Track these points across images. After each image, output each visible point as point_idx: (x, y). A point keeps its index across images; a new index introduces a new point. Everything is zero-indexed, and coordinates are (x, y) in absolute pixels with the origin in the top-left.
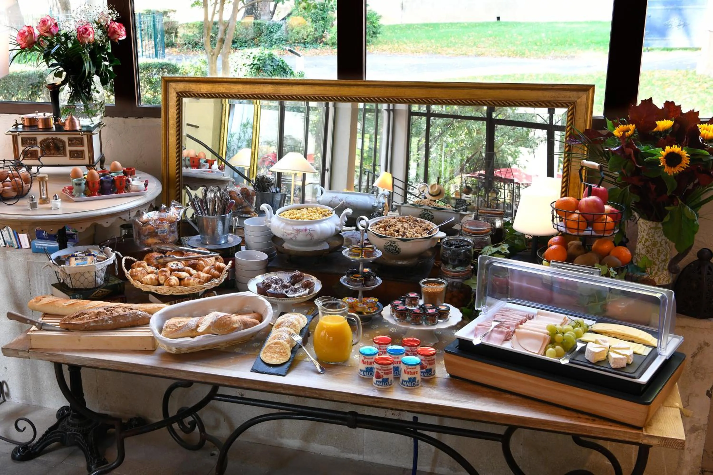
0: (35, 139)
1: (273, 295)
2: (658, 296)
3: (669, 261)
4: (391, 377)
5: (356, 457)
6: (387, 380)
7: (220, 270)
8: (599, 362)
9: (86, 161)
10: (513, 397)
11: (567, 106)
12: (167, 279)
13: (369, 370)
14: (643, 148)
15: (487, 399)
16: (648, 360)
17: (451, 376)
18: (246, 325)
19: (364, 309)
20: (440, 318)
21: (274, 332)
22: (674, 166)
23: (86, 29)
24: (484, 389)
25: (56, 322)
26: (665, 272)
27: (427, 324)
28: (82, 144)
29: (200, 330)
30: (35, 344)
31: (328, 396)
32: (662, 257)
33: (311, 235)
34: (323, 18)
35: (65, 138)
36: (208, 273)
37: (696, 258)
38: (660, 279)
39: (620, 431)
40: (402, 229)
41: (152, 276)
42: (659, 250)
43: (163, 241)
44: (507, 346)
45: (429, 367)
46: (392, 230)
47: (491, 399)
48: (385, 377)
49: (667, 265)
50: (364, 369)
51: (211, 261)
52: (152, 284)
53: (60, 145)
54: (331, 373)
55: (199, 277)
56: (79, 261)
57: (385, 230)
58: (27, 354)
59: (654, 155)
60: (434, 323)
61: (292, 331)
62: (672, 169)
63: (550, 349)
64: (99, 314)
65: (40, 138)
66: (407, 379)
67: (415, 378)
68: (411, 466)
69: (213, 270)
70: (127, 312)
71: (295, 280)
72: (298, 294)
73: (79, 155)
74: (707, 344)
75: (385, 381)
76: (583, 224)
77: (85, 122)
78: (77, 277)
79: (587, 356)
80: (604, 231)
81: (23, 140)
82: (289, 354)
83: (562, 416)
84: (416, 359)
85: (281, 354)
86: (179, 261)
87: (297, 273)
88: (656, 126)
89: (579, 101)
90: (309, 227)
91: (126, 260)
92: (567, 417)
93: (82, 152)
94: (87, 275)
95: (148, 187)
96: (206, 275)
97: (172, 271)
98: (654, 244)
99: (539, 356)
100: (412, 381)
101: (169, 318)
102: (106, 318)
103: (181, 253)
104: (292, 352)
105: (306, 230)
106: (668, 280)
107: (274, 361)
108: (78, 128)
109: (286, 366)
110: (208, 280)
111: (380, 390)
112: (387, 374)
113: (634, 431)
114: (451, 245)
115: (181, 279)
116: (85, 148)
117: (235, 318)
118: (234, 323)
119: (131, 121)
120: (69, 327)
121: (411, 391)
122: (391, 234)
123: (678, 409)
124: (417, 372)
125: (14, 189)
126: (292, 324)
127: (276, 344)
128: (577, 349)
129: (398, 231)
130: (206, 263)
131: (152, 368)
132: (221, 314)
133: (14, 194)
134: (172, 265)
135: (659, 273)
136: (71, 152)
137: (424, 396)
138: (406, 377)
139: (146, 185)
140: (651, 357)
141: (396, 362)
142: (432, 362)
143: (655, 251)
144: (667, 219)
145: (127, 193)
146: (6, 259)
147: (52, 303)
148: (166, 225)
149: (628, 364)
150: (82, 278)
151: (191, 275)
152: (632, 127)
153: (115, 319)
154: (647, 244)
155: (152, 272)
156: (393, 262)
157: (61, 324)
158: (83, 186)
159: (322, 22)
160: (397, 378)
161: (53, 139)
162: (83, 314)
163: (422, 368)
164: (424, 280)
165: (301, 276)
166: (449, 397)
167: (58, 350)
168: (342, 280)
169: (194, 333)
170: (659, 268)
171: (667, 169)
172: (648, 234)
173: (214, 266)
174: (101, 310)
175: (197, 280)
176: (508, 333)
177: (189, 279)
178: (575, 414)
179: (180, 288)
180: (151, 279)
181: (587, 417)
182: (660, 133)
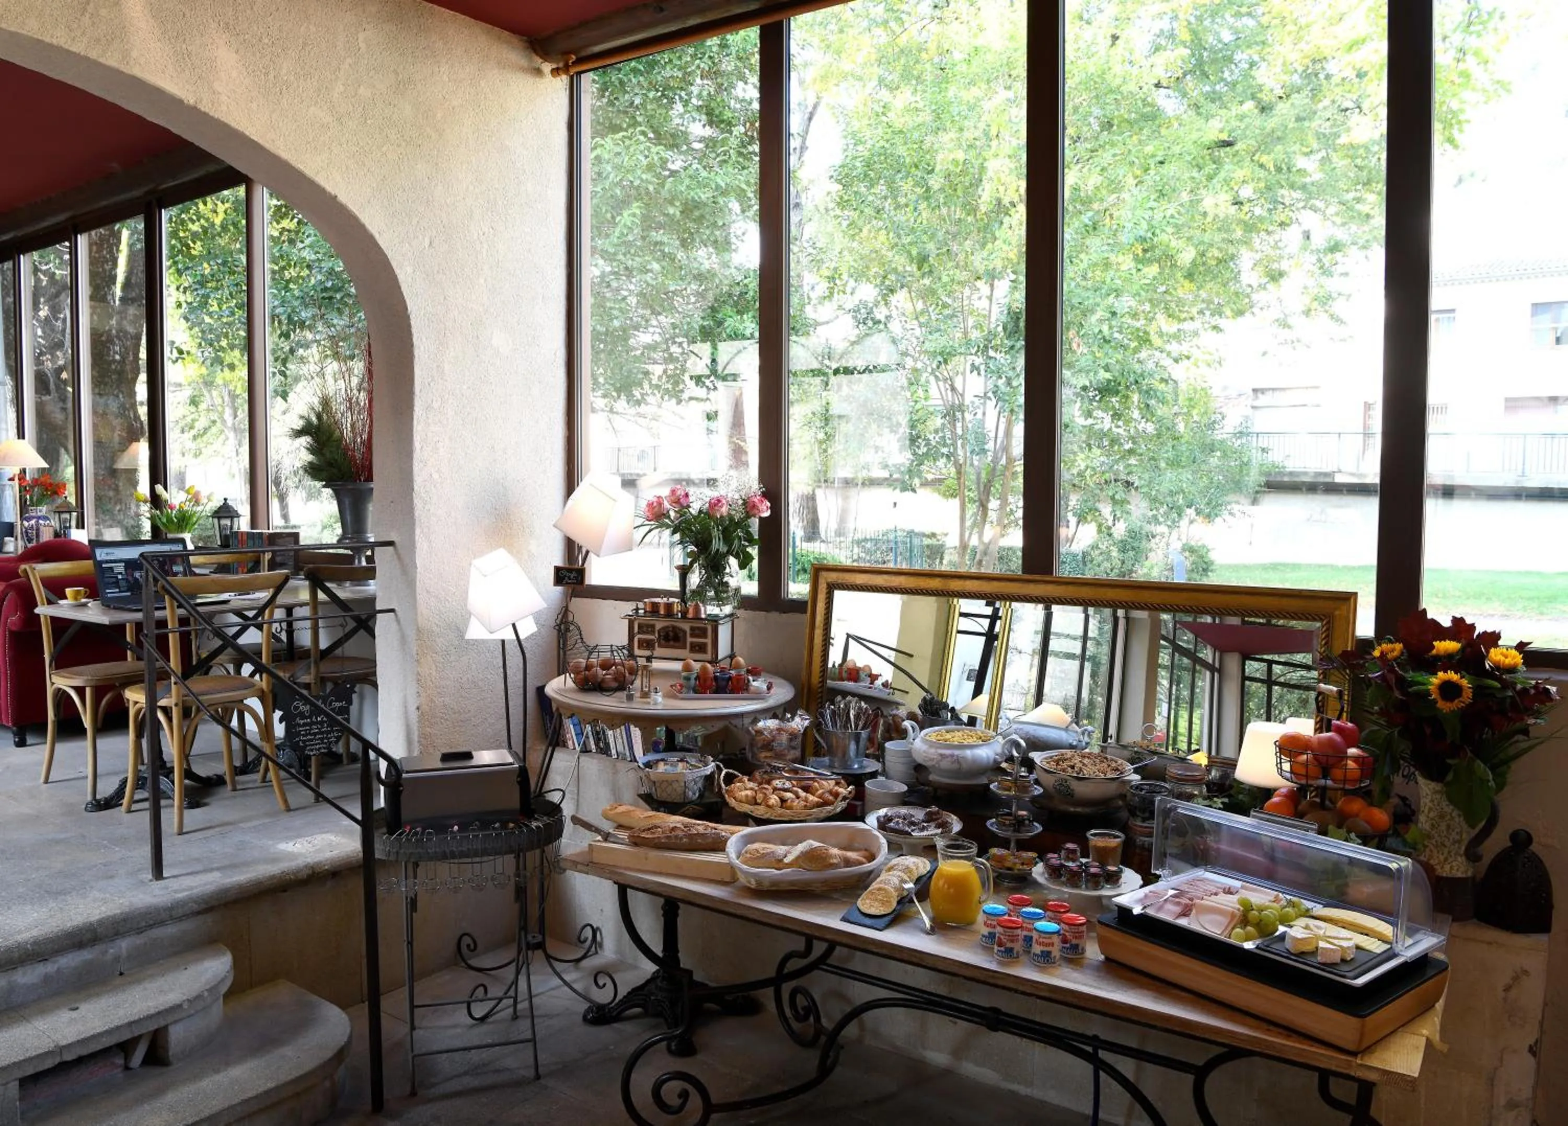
0: (653, 626)
1: (893, 830)
2: (1394, 866)
3: (1465, 842)
4: (1018, 947)
5: (1022, 1090)
6: (1011, 950)
7: (836, 795)
8: (1303, 953)
9: (708, 656)
10: (1183, 994)
11: (1321, 620)
12: (766, 797)
13: (992, 936)
14: (1410, 675)
15: (1146, 992)
16: (1378, 959)
17: (1107, 958)
18: (848, 863)
19: (1015, 864)
20: (1107, 882)
21: (883, 876)
22: (1452, 700)
23: (719, 501)
24: (1145, 980)
25: (623, 835)
26: (1459, 859)
27: (1087, 888)
28: (705, 636)
29: (786, 861)
30: (597, 858)
31: (930, 963)
32: (1454, 836)
33: (959, 762)
34: (1133, 549)
35: (686, 627)
36: (820, 797)
37: (1509, 844)
38: (1451, 868)
39: (1322, 1055)
40: (1079, 765)
41: (749, 793)
42: (1448, 827)
43: (779, 756)
44: (1183, 922)
45: (1074, 942)
46: (1065, 765)
47: (1150, 993)
48: (1009, 945)
49: (1463, 848)
50: (986, 934)
51: (830, 784)
52: (748, 803)
53: (681, 635)
54: (944, 935)
55: (806, 800)
56: (668, 767)
57: (1058, 764)
58: (585, 869)
59: (1424, 684)
60: (1097, 886)
61: (906, 877)
62: (1449, 704)
63: (1238, 930)
64: (674, 829)
65: (659, 625)
66: (1038, 952)
67: (1049, 953)
68: (1089, 1111)
69: (827, 795)
70: (709, 831)
71: (930, 818)
72: (925, 833)
73: (701, 648)
74: (1526, 972)
75: (1009, 951)
76: (1314, 770)
77: (712, 610)
78: (664, 785)
79: (1288, 944)
80: (1345, 781)
81: (640, 626)
82: (894, 904)
83: (1244, 1024)
84: (1052, 926)
85: (883, 903)
86: (789, 779)
87: (934, 809)
88: (1433, 647)
89: (1337, 613)
90: (956, 752)
91: (727, 774)
92: (1251, 1027)
93: (705, 645)
94: (675, 785)
95: (772, 691)
96: (816, 799)
97: (775, 789)
98: (1442, 816)
99: (1222, 938)
100: (1046, 955)
101: (753, 842)
102: (681, 834)
103: (796, 771)
104: (899, 903)
105: (952, 756)
106: (1466, 872)
107: (873, 911)
108: (703, 616)
109: (887, 919)
110: (818, 805)
111: (1000, 963)
112: (1012, 941)
113: (1343, 1057)
114: (1142, 790)
115: (783, 801)
116: (709, 641)
117: (835, 851)
118: (831, 856)
119: (774, 615)
120: (638, 841)
121: (1042, 970)
122: (1064, 770)
123: (1424, 1039)
124: (1053, 945)
125: (615, 679)
126: (907, 868)
127: (879, 889)
128: (1277, 933)
129: (1073, 767)
130: (821, 787)
131: (722, 901)
132: (816, 844)
133: (615, 685)
134: (777, 783)
135: (1450, 860)
136: (692, 643)
137: (1057, 977)
138: (1037, 949)
139: (769, 688)
140: (1385, 955)
141: (1030, 930)
142: (1079, 935)
143: (1443, 827)
144: (1450, 777)
145: (746, 695)
146: (615, 772)
147: (627, 813)
148: (784, 738)
149: (1343, 961)
150: (669, 790)
151: (798, 797)
152: (1399, 646)
153: (691, 836)
154: (1432, 815)
155: (752, 789)
156: (1063, 807)
157: (629, 837)
158: (693, 681)
159: (1131, 553)
160: (1028, 952)
161: (674, 627)
162: (656, 827)
163: (1065, 941)
164: (1093, 831)
165: (937, 813)
166: (1091, 982)
167: (620, 868)
168: (988, 823)
169: (781, 865)
170: (1449, 852)
171: (1441, 704)
172: (1432, 801)
173: (831, 792)
174: (679, 825)
175: (803, 803)
176: (1186, 906)
177: (793, 801)
178: (1265, 1026)
179: (780, 811)
180: (747, 796)
181: (1280, 1030)
182: (1438, 658)
